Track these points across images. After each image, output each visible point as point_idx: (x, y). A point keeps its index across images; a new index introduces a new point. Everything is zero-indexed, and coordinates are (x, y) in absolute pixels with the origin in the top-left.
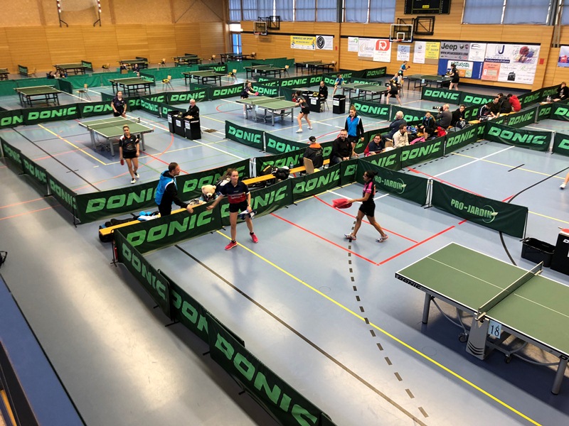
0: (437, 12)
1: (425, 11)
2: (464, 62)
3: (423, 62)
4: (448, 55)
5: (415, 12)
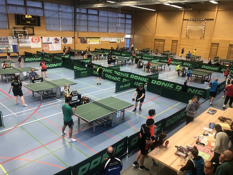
0: (35, 25)
1: (28, 24)
5: (23, 24)
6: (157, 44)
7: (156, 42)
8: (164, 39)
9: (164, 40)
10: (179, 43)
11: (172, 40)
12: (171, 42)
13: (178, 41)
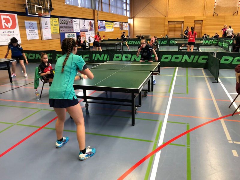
2: (73, 34)
3: (50, 37)
4: (64, 29)
6: (171, 28)
7: (170, 26)
8: (183, 20)
9: (183, 22)
10: (204, 23)
11: (195, 21)
12: (194, 23)
13: (202, 21)
